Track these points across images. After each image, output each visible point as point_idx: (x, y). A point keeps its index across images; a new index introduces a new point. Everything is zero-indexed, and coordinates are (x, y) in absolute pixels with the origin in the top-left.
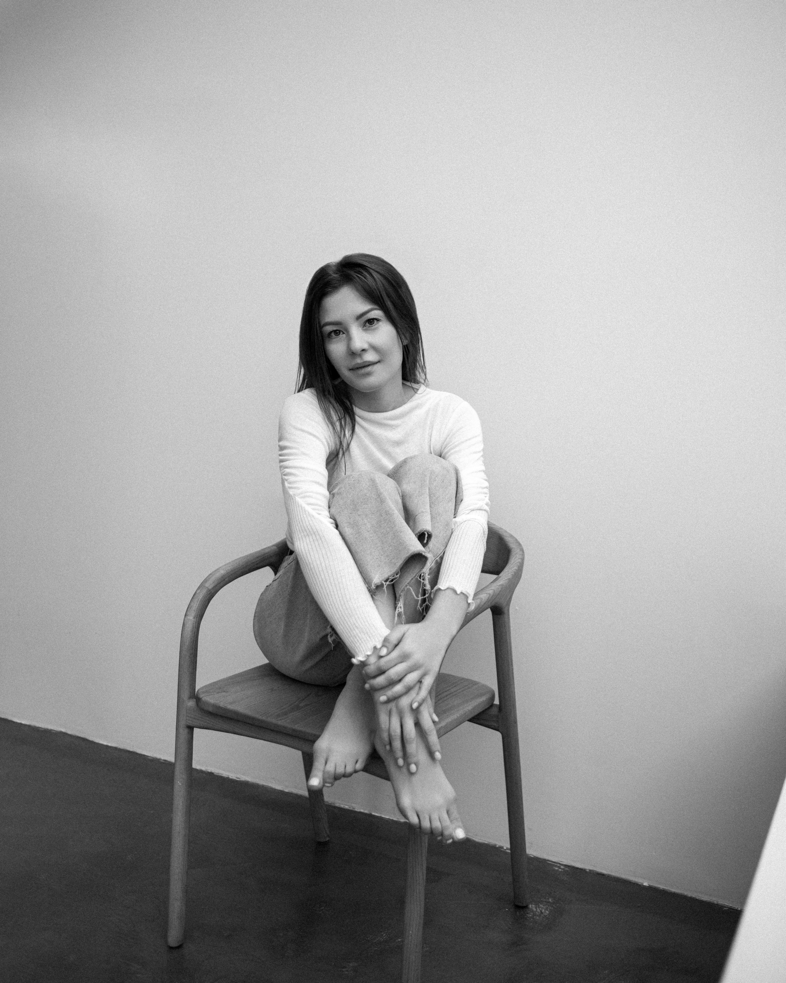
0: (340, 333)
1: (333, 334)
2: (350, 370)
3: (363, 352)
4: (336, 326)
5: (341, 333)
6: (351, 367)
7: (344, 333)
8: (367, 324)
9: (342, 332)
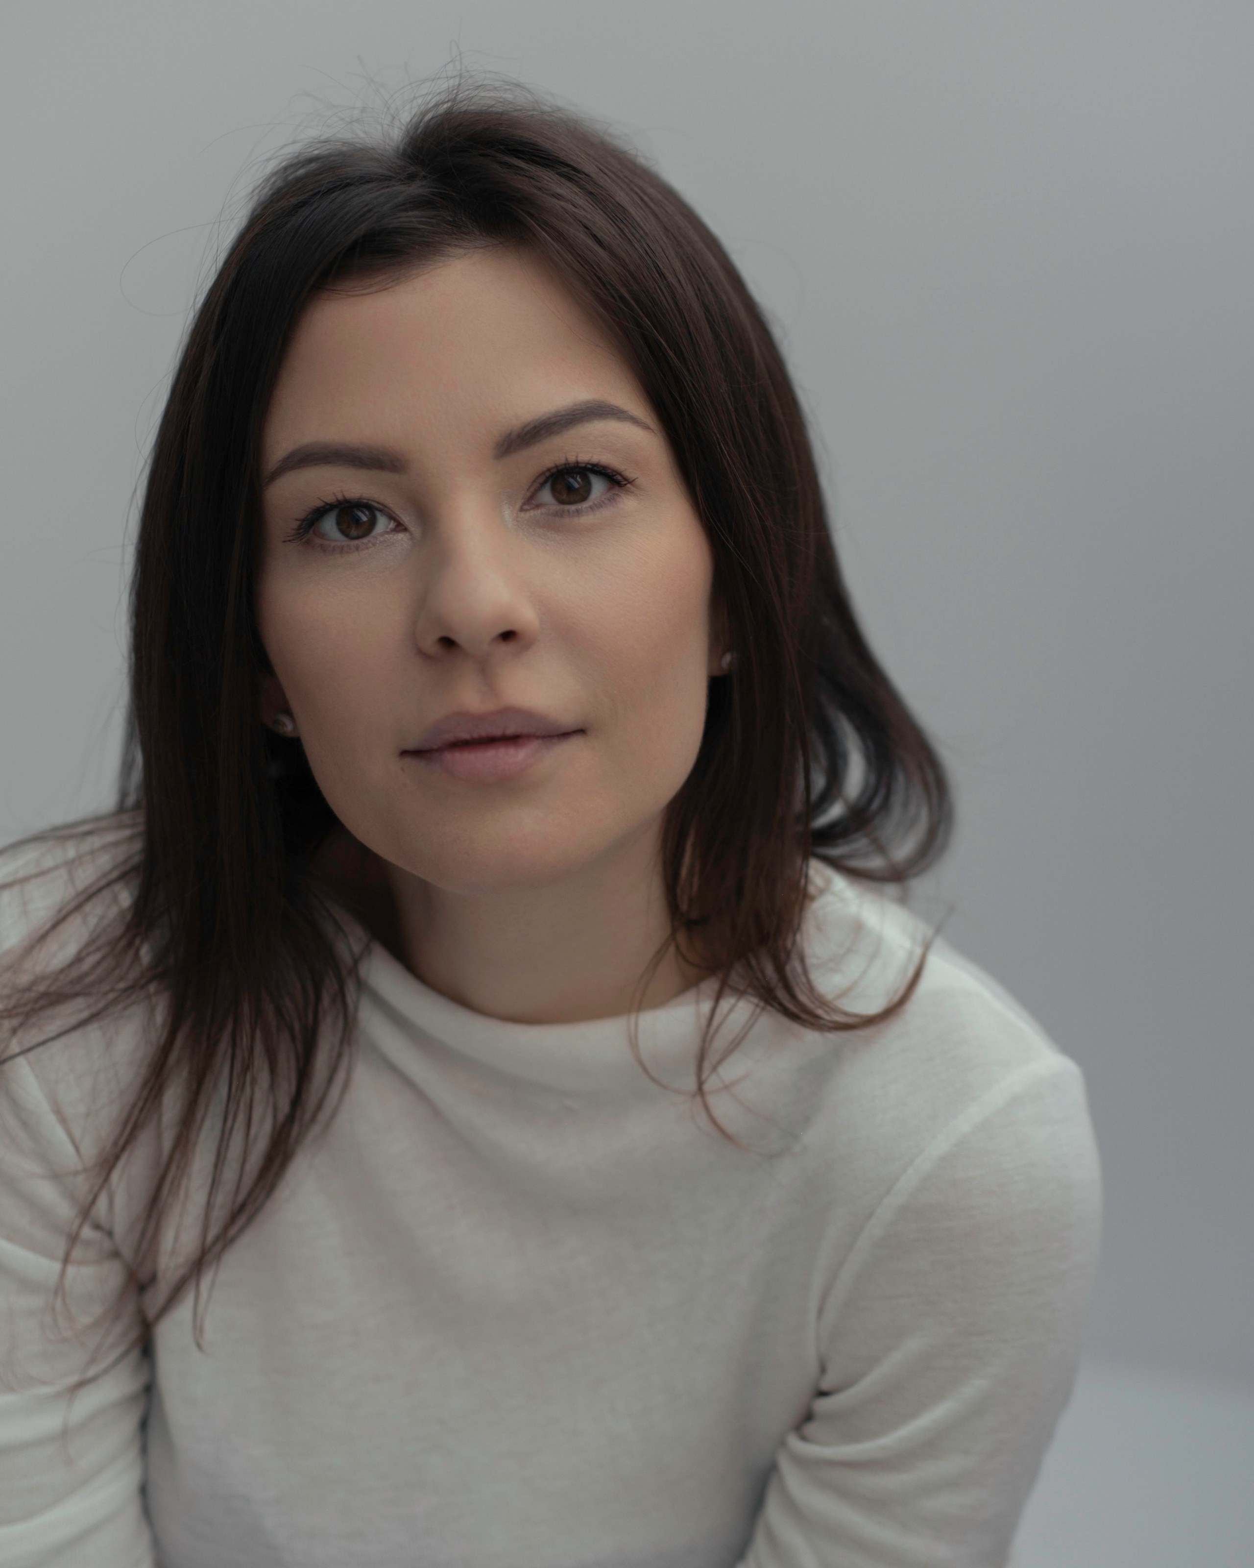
0: (372, 523)
1: (329, 525)
2: (405, 753)
3: (504, 649)
4: (362, 474)
5: (382, 524)
6: (411, 745)
7: (400, 527)
8: (546, 496)
9: (391, 517)
